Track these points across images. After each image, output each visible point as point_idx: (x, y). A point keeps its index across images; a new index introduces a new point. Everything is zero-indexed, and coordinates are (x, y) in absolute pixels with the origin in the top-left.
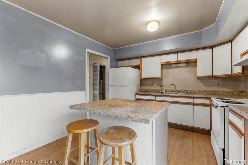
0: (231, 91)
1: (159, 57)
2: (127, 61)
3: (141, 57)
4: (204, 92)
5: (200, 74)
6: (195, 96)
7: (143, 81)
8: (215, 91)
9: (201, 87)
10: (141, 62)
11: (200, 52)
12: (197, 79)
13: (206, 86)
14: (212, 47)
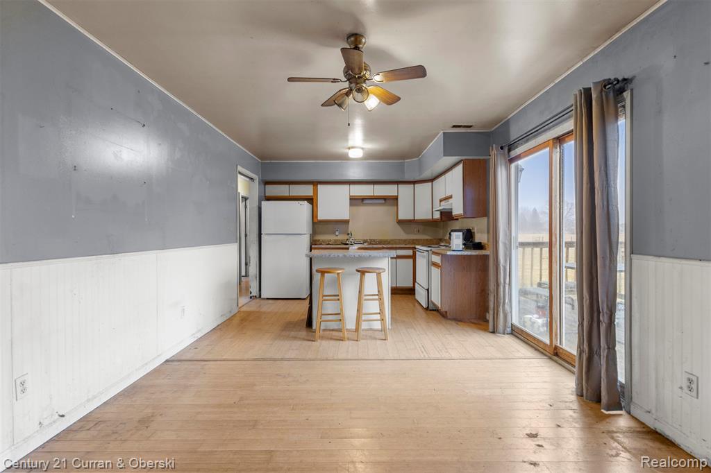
0: (431, 240)
1: (346, 187)
2: (287, 186)
3: (315, 183)
4: (405, 241)
5: (400, 217)
6: (398, 246)
7: (318, 225)
8: (416, 240)
9: (401, 235)
10: (316, 192)
11: (400, 186)
12: (397, 224)
13: (407, 233)
14: (414, 183)
